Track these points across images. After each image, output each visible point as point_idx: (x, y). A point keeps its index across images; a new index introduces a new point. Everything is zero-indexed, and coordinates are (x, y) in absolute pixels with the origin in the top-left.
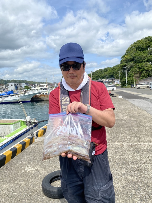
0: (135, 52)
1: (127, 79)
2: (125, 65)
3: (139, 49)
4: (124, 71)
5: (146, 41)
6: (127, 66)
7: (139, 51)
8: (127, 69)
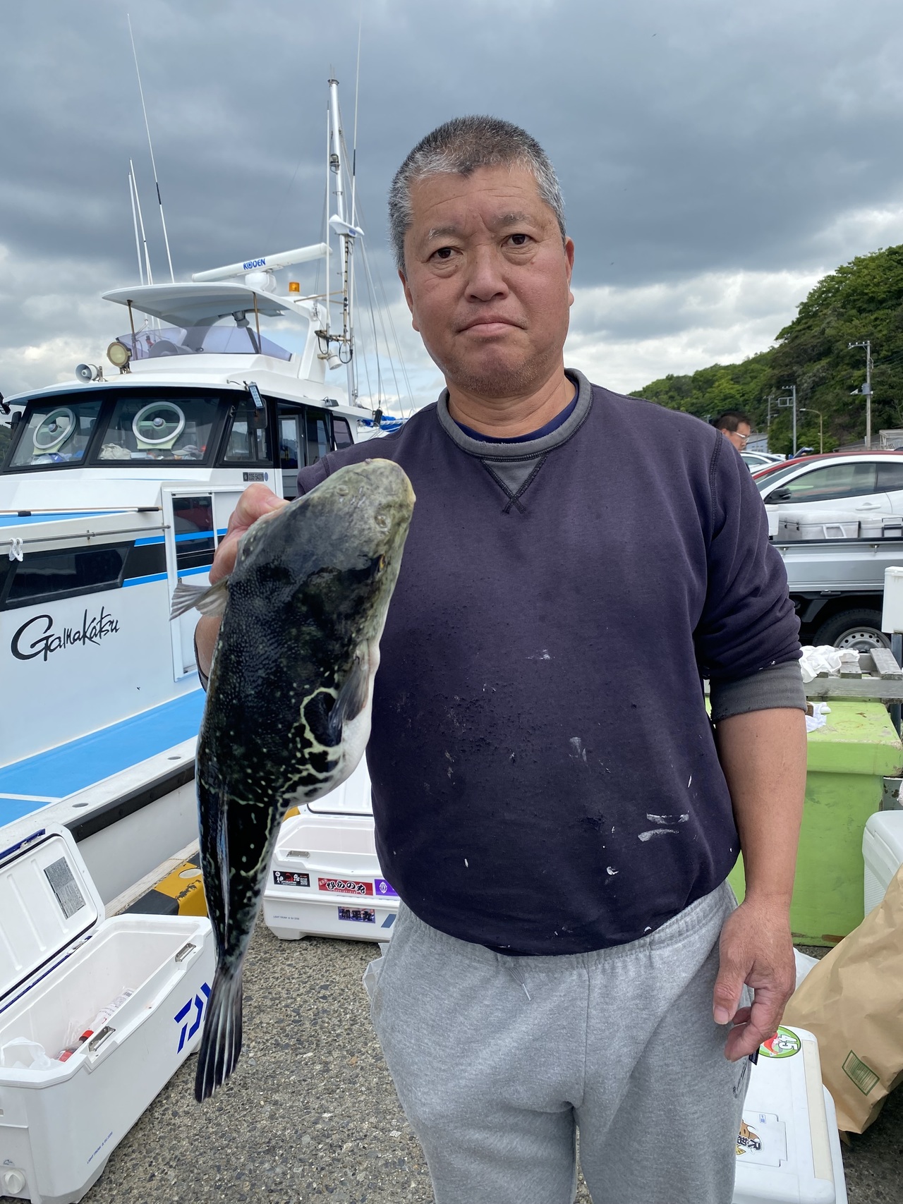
0: (840, 315)
1: (798, 438)
2: (788, 376)
3: (859, 304)
4: (784, 402)
5: (890, 269)
6: (799, 376)
7: (854, 312)
8: (801, 394)
